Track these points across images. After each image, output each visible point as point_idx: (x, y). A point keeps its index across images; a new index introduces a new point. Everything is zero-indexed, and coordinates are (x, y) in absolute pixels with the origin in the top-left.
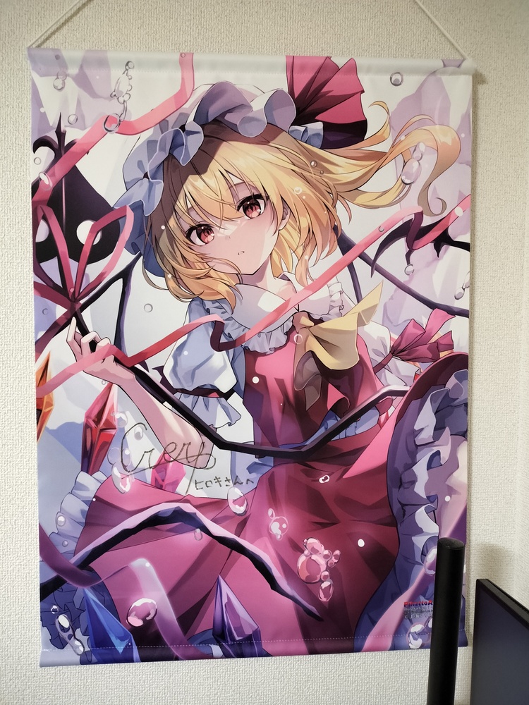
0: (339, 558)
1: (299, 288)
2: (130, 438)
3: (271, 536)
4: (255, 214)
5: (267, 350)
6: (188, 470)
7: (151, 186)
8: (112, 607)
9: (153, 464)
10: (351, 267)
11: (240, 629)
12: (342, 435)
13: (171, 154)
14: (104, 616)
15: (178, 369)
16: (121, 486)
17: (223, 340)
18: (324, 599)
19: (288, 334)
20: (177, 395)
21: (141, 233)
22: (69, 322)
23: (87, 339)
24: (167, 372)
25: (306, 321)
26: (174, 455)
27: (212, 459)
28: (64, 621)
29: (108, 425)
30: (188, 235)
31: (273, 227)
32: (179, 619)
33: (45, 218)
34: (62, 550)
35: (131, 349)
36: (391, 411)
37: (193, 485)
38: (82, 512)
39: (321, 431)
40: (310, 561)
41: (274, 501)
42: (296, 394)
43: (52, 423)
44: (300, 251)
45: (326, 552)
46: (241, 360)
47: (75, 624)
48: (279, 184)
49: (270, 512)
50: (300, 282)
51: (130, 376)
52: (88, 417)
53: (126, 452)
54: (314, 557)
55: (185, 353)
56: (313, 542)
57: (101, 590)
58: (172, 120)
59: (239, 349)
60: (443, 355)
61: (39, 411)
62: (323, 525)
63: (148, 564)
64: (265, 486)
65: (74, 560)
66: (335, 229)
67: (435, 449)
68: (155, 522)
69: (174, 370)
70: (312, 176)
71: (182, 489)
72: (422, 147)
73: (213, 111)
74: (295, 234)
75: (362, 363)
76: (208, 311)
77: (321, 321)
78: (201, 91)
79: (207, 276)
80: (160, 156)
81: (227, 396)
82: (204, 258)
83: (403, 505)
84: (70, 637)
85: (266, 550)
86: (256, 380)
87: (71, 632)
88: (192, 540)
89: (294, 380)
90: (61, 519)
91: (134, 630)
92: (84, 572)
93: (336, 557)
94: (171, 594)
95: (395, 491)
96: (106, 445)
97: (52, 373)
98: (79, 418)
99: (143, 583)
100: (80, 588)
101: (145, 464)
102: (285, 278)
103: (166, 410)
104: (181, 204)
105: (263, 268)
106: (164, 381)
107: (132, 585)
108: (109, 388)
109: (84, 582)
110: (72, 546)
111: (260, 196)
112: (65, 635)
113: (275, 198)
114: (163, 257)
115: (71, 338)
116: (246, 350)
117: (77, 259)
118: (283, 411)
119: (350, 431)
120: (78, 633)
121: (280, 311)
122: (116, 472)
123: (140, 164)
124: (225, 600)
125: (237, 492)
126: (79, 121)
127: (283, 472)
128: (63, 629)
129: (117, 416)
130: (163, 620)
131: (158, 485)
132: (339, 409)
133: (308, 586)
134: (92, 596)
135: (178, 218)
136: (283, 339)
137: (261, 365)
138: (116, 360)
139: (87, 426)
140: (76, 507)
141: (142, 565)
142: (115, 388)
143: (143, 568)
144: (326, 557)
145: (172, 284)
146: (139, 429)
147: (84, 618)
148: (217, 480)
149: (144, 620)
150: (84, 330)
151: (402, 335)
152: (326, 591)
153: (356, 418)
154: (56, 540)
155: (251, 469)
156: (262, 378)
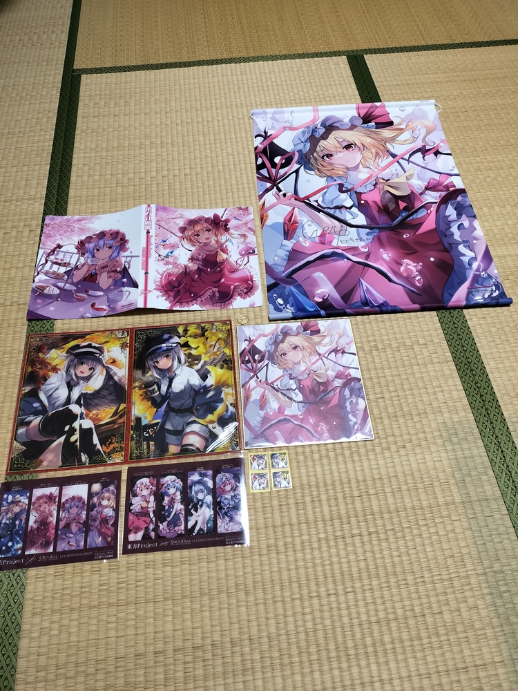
0: (422, 266)
1: (376, 170)
2: (306, 226)
3: (383, 260)
4: (351, 150)
5: (366, 191)
6: (337, 236)
7: (305, 145)
8: (305, 294)
9: (319, 235)
10: (398, 162)
11: (376, 300)
12: (411, 218)
13: (312, 135)
14: (301, 298)
15: (325, 201)
16: (304, 245)
17: (344, 189)
18: (419, 285)
19: (375, 185)
20: (326, 210)
21: (302, 158)
22: (273, 188)
23: (281, 193)
24: (320, 202)
25: (381, 181)
26: (328, 231)
27: (347, 232)
28: (280, 301)
29: (295, 222)
30: (323, 157)
31: (360, 153)
32: (342, 298)
33: (260, 157)
34: (277, 271)
35: (302, 195)
36: (432, 209)
37: (339, 242)
38: (286, 255)
39: (400, 218)
40: (406, 269)
41: (382, 245)
42: (383, 206)
43: (269, 222)
44: (374, 159)
45: (415, 264)
46: (354, 196)
47: (286, 302)
48: (359, 139)
49: (381, 250)
50: (376, 168)
51: (304, 204)
52: (285, 220)
53: (305, 231)
54: (408, 267)
55: (327, 195)
56: (406, 261)
57: (299, 287)
58: (311, 126)
59: (352, 192)
60: (451, 189)
61: (262, 219)
62: (410, 254)
63: (322, 275)
64: (376, 239)
65: (283, 275)
66: (388, 151)
67: (460, 223)
68: (322, 257)
69: (323, 201)
70: (374, 136)
71: (334, 243)
72: (419, 127)
73: (328, 124)
74: (371, 155)
75: (412, 192)
76: (335, 180)
77: (389, 180)
78: (322, 118)
79: (333, 169)
80: (307, 136)
81: (350, 208)
82: (330, 164)
83: (450, 244)
84: (284, 308)
85: (382, 265)
86: (363, 202)
87: (284, 306)
88: (343, 264)
89: (381, 201)
90: (276, 258)
91: (318, 303)
92: (289, 280)
93: (420, 266)
94: (336, 287)
95: (444, 239)
96: (295, 229)
97: (267, 205)
98: (281, 220)
99: (320, 282)
100: (287, 286)
101: (314, 235)
102: (368, 167)
103: (321, 215)
104: (318, 149)
105: (358, 165)
106: (319, 205)
107: (315, 284)
108: (294, 209)
109: (289, 284)
110: (283, 269)
111: (352, 144)
112: (282, 307)
113: (358, 144)
114: (312, 165)
115: (274, 193)
116: (356, 192)
117: (275, 168)
118: (379, 212)
119: (414, 216)
120: (288, 306)
121: (368, 178)
122: (301, 239)
123: (299, 139)
124: (365, 288)
125: (363, 244)
126: (273, 128)
127: (384, 235)
128: (280, 304)
129: (299, 219)
130: (333, 298)
131: (322, 243)
132: (405, 209)
133: (409, 279)
134: (294, 289)
135: (318, 153)
136: (373, 187)
137: (363, 197)
138: (295, 199)
139: (285, 223)
140: (283, 253)
141: (319, 275)
142: (296, 209)
143: (320, 277)
144: (415, 266)
145: (318, 173)
146: (309, 223)
147: (291, 300)
148: (352, 239)
149: (323, 298)
150: (280, 190)
151: (428, 183)
152: (419, 281)
153: (416, 211)
154: (274, 267)
155: (367, 234)
156: (366, 201)
